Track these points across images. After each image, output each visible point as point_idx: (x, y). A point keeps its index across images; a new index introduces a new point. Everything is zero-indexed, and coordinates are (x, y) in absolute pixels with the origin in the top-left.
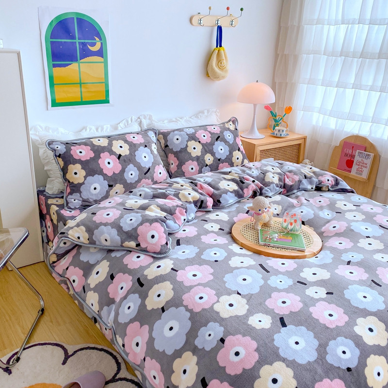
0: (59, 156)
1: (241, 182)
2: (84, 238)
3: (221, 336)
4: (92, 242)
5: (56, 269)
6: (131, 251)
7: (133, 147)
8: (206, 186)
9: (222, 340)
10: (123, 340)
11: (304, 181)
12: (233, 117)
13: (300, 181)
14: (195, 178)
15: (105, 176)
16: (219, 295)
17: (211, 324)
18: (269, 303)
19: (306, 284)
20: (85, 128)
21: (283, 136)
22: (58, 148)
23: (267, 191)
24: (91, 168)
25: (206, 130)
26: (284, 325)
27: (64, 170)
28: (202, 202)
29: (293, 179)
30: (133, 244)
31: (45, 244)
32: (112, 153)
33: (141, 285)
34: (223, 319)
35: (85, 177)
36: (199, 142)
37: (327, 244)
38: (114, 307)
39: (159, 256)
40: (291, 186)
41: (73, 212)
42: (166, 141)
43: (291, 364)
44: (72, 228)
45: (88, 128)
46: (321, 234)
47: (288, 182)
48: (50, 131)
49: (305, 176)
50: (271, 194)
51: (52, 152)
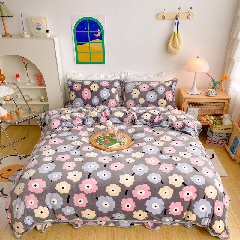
0: (69, 87)
1: (126, 114)
8: (108, 112)
12: (175, 79)
25: (148, 84)
27: (70, 94)
28: (97, 118)
35: (75, 98)
42: (125, 87)
49: (168, 119)
50: (139, 123)
51: (68, 85)
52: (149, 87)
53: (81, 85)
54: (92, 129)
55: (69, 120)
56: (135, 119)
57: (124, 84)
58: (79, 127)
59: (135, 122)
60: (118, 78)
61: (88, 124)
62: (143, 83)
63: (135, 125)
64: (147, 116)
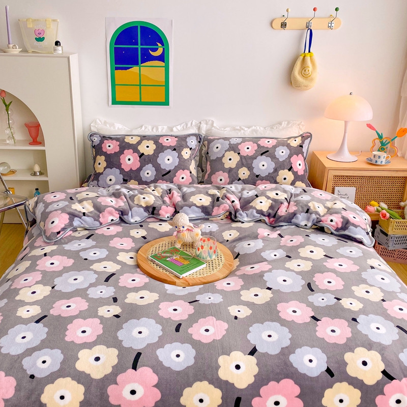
0: (94, 147)
7: (160, 148)
8: (177, 195)
12: (307, 133)
15: (122, 171)
22: (95, 140)
24: (113, 161)
27: (95, 160)
28: (154, 208)
32: (136, 150)
35: (105, 168)
36: (239, 154)
42: (208, 148)
49: (308, 210)
50: (246, 219)
51: (90, 142)
52: (258, 148)
53: (118, 143)
54: (142, 232)
55: (89, 214)
56: (236, 211)
57: (206, 142)
58: (112, 228)
59: (236, 217)
60: (194, 131)
61: (132, 221)
62: (244, 140)
63: (237, 221)
64: (263, 204)
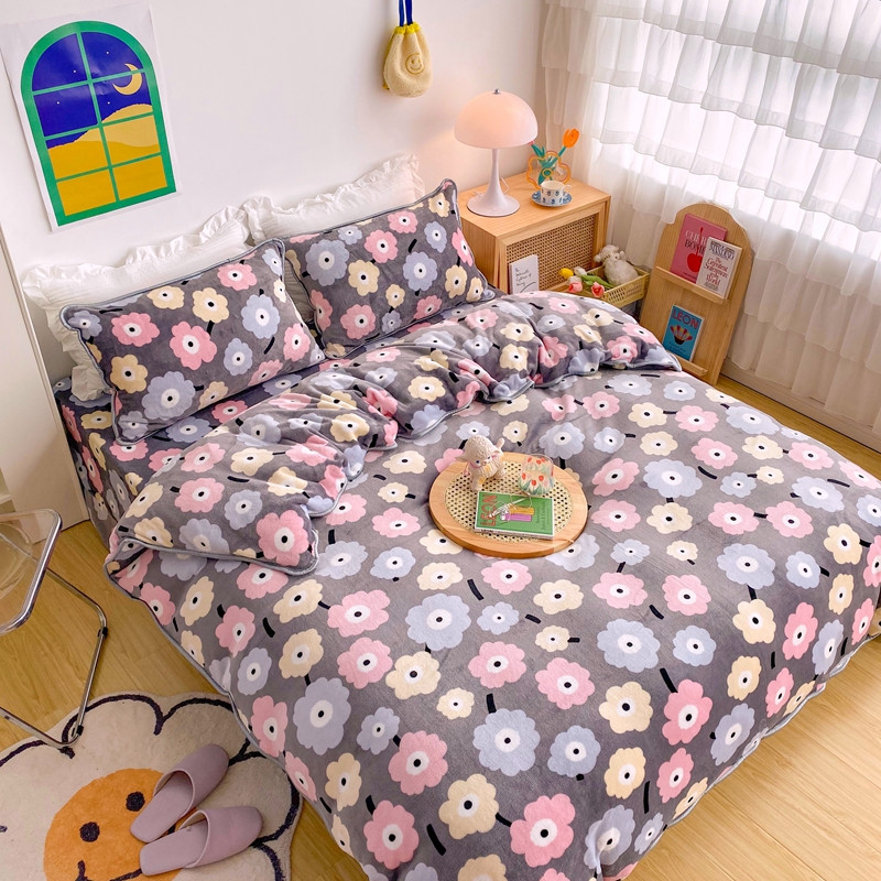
0: (91, 340)
1: (451, 378)
2: (164, 538)
3: (395, 732)
4: (178, 545)
5: (120, 582)
6: (248, 563)
7: (236, 299)
8: (382, 395)
9: (397, 740)
10: (249, 720)
11: (579, 357)
12: (446, 181)
13: (569, 358)
14: (364, 372)
15: (187, 372)
16: (394, 656)
17: (382, 711)
18: (474, 667)
19: (538, 621)
20: (131, 253)
21: (557, 203)
22: (87, 326)
23: (503, 391)
24: (157, 359)
25: (386, 229)
26: (492, 709)
27: (105, 368)
28: (376, 437)
29: (556, 353)
30: (250, 553)
31: (89, 495)
32: (194, 321)
33: (271, 633)
34: (399, 702)
35: (148, 380)
36: (373, 261)
37: (597, 518)
38: (228, 662)
39: (298, 573)
40: (552, 370)
41: (134, 447)
42: (303, 263)
43: (494, 777)
44: (140, 519)
45: (138, 253)
46: (589, 490)
47: (548, 360)
48: (63, 275)
51: (75, 334)
52: (397, 239)
53: (147, 317)
62: (364, 226)
